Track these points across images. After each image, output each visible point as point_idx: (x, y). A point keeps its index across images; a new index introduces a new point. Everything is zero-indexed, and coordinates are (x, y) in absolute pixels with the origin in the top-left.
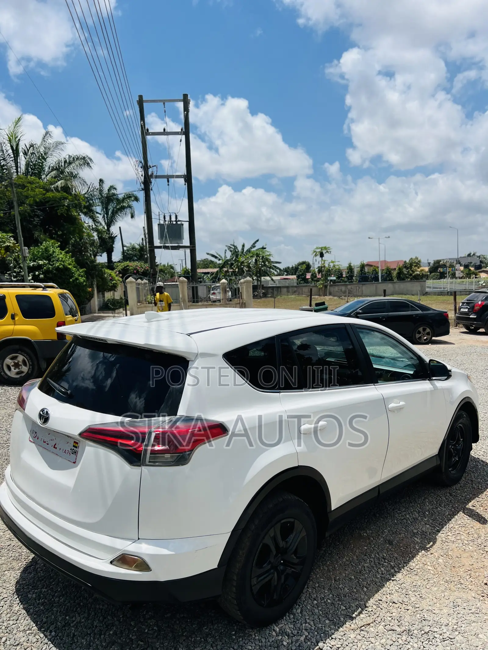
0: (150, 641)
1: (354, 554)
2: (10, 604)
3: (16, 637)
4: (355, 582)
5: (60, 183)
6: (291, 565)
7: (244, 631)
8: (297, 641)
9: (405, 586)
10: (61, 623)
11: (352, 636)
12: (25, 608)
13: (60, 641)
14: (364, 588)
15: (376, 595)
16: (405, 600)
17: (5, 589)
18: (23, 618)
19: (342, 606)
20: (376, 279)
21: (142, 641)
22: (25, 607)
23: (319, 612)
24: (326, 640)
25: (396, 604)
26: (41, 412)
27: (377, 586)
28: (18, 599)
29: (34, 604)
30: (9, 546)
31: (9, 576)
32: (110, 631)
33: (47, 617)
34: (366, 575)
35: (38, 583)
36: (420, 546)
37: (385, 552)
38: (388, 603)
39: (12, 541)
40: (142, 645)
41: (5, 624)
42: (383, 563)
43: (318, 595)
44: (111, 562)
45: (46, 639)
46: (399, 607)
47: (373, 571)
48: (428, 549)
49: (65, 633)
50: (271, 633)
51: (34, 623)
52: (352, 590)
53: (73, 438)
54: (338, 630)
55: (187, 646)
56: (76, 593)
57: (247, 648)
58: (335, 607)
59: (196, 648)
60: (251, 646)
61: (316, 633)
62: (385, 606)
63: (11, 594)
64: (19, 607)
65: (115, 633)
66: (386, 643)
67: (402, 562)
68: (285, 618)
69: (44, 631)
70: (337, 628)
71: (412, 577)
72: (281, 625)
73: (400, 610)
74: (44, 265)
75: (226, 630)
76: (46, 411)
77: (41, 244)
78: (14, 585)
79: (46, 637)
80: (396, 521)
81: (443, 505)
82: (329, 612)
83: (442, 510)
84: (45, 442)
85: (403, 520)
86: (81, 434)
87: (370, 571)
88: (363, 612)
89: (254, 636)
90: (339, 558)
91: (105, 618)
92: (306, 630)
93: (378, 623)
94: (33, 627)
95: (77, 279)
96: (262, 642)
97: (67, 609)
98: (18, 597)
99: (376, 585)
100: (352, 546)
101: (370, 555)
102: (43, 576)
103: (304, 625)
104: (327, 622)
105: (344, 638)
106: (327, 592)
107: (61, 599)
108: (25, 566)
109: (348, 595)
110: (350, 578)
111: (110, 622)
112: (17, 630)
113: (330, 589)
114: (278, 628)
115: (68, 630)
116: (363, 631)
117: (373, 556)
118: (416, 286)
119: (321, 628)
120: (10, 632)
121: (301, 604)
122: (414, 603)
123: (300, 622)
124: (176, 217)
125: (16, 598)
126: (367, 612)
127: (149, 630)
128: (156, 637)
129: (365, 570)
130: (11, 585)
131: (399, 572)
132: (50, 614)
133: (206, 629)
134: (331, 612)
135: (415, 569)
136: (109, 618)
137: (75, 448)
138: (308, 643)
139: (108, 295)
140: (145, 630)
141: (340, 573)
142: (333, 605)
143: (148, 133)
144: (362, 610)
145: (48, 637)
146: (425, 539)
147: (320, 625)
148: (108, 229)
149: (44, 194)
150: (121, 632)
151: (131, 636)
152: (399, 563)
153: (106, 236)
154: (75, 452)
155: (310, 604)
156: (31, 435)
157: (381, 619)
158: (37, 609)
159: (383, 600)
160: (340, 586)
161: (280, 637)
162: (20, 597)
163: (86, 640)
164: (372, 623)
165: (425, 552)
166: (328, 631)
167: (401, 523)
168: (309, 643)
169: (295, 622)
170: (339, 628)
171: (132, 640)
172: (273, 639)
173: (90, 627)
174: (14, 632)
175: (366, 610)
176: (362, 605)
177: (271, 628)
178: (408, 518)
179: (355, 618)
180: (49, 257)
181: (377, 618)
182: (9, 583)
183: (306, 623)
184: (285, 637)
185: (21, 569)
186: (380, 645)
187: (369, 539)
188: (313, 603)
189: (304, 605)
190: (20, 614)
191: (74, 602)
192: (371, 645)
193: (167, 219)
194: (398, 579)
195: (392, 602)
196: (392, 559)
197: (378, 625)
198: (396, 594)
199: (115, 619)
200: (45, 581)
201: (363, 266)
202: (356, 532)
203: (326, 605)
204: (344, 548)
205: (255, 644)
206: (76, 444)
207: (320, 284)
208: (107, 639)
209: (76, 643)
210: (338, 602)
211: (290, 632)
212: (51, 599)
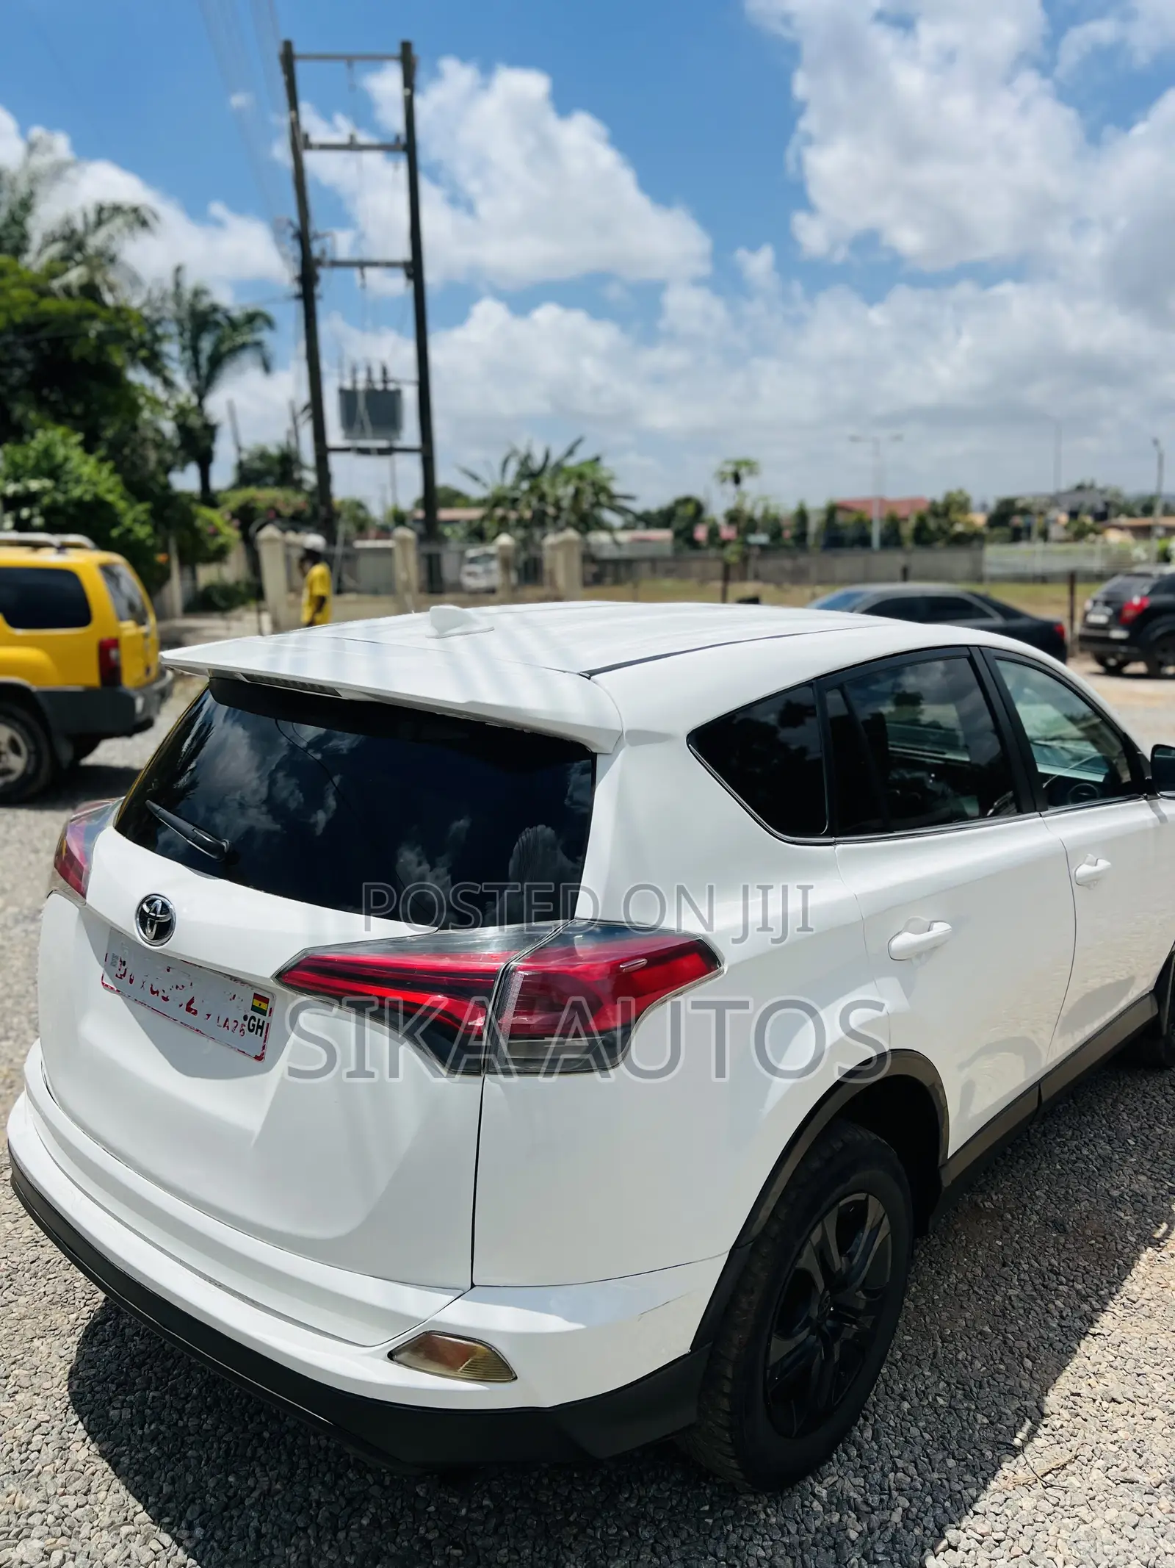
0: (479, 1543)
1: (975, 1262)
2: (61, 1443)
3: (91, 1547)
4: (997, 1342)
5: (75, 276)
6: (849, 1315)
7: (732, 1501)
8: (884, 1525)
9: (1130, 1351)
10: (215, 1497)
11: (1027, 1503)
12: (104, 1452)
13: (221, 1554)
14: (1026, 1360)
15: (1061, 1380)
16: (1142, 1391)
17: (38, 1395)
18: (104, 1487)
19: (979, 1416)
20: (864, 541)
21: (457, 1546)
22: (104, 1448)
23: (922, 1436)
24: (960, 1520)
25: (1119, 1403)
26: (145, 906)
27: (1056, 1353)
28: (80, 1426)
29: (129, 1440)
30: (36, 1264)
31: (45, 1354)
32: (362, 1517)
33: (173, 1482)
34: (1019, 1322)
35: (131, 1374)
36: (1139, 1235)
37: (1053, 1254)
38: (1097, 1403)
39: (42, 1246)
40: (458, 1558)
41: (54, 1507)
42: (1055, 1285)
43: (909, 1386)
44: (391, 1356)
45: (180, 1551)
46: (1128, 1412)
47: (1037, 1308)
48: (1162, 1244)
49: (231, 1529)
50: (807, 1503)
51: (139, 1500)
52: (995, 1367)
53: (251, 985)
54: (985, 1488)
55: (587, 1556)
56: (244, 1401)
57: (754, 1553)
58: (960, 1418)
59: (614, 1559)
60: (762, 1547)
61: (929, 1499)
62: (1094, 1412)
63: (59, 1411)
64: (87, 1452)
65: (375, 1520)
66: (1120, 1520)
67: (1105, 1281)
68: (835, 1456)
69: (170, 1524)
70: (980, 1480)
71: (1139, 1324)
72: (830, 1480)
73: (1134, 1420)
74: (43, 492)
75: (685, 1501)
76: (159, 903)
77: (33, 437)
78: (63, 1383)
79: (179, 1544)
80: (1058, 1167)
81: (1164, 1120)
82: (949, 1432)
83: (1165, 1132)
84: (157, 992)
85: (1076, 1162)
86: (282, 976)
87: (1028, 1312)
88: (1040, 1432)
89: (763, 1516)
90: (938, 1273)
91: (340, 1476)
92: (900, 1490)
93: (1086, 1462)
94: (136, 1514)
95: (129, 531)
96: (789, 1533)
97: (227, 1452)
98: (81, 1420)
99: (1054, 1349)
100: (964, 1238)
101: (1017, 1265)
102: (143, 1352)
103: (892, 1475)
104: (951, 1463)
105: (1009, 1512)
106: (929, 1374)
107: (205, 1421)
108: (87, 1322)
109: (988, 1382)
110: (981, 1333)
111: (356, 1489)
112: (91, 1525)
113: (934, 1367)
114: (826, 1488)
115: (239, 1517)
116: (1052, 1486)
117: (1026, 1267)
118: (959, 560)
119: (940, 1482)
120: (72, 1533)
121: (870, 1412)
122: (1166, 1397)
123: (878, 1469)
124: (385, 371)
125: (76, 1424)
126: (1048, 1430)
127: (469, 1510)
128: (496, 1531)
129: (1013, 1307)
130: (56, 1381)
131: (1104, 1311)
132: (180, 1468)
133: (627, 1499)
134: (954, 1433)
135: (1142, 1301)
136: (351, 1475)
137: (258, 1016)
138: (915, 1530)
139: (207, 575)
140: (458, 1510)
141: (950, 1318)
142: (953, 1411)
143: (308, 146)
144: (1036, 1423)
145: (187, 1543)
146: (1145, 1214)
147: (936, 1475)
148: (200, 405)
149: (34, 304)
150: (394, 1521)
151: (422, 1531)
152: (1097, 1285)
153: (194, 421)
154: (261, 1028)
155: (892, 1412)
156: (106, 969)
157: (1093, 1451)
158: (140, 1455)
159: (1084, 1392)
160: (960, 1357)
161: (836, 1517)
162: (86, 1419)
163: (297, 1548)
164: (1070, 1462)
165: (1156, 1253)
166: (959, 1492)
167: (1074, 1172)
168: (917, 1531)
169: (867, 1468)
170: (986, 1480)
171: (427, 1544)
172: (818, 1523)
173: (303, 1508)
174: (85, 1531)
175: (1046, 1426)
176: (1032, 1410)
177: (804, 1487)
178: (1087, 1156)
179: (1020, 1450)
180: (55, 472)
181: (1081, 1449)
182: (50, 1376)
183: (895, 1469)
184: (849, 1517)
185: (79, 1330)
186: (1107, 1525)
187: (1002, 1217)
188: (899, 1407)
189: (879, 1416)
190: (93, 1474)
191: (245, 1430)
192: (1083, 1527)
193: (362, 376)
194: (1105, 1332)
195: (1109, 1399)
196: (1075, 1273)
197: (1086, 1469)
198: (1111, 1376)
199: (369, 1477)
200: (152, 1369)
201: (832, 511)
202: (964, 1197)
203: (937, 1413)
204: (943, 1245)
205: (772, 1540)
206: (261, 1002)
207: (731, 554)
208: (354, 1543)
209: (267, 1559)
210: (966, 1405)
211: (860, 1499)
212: (177, 1422)
